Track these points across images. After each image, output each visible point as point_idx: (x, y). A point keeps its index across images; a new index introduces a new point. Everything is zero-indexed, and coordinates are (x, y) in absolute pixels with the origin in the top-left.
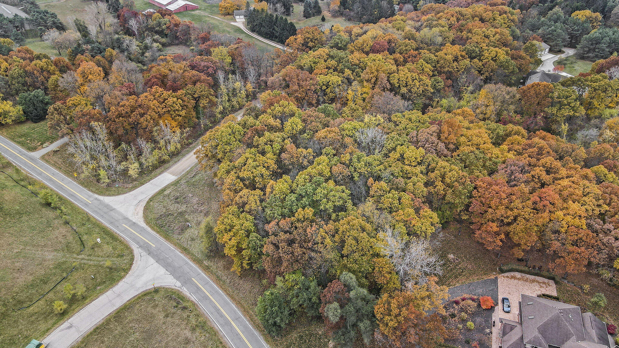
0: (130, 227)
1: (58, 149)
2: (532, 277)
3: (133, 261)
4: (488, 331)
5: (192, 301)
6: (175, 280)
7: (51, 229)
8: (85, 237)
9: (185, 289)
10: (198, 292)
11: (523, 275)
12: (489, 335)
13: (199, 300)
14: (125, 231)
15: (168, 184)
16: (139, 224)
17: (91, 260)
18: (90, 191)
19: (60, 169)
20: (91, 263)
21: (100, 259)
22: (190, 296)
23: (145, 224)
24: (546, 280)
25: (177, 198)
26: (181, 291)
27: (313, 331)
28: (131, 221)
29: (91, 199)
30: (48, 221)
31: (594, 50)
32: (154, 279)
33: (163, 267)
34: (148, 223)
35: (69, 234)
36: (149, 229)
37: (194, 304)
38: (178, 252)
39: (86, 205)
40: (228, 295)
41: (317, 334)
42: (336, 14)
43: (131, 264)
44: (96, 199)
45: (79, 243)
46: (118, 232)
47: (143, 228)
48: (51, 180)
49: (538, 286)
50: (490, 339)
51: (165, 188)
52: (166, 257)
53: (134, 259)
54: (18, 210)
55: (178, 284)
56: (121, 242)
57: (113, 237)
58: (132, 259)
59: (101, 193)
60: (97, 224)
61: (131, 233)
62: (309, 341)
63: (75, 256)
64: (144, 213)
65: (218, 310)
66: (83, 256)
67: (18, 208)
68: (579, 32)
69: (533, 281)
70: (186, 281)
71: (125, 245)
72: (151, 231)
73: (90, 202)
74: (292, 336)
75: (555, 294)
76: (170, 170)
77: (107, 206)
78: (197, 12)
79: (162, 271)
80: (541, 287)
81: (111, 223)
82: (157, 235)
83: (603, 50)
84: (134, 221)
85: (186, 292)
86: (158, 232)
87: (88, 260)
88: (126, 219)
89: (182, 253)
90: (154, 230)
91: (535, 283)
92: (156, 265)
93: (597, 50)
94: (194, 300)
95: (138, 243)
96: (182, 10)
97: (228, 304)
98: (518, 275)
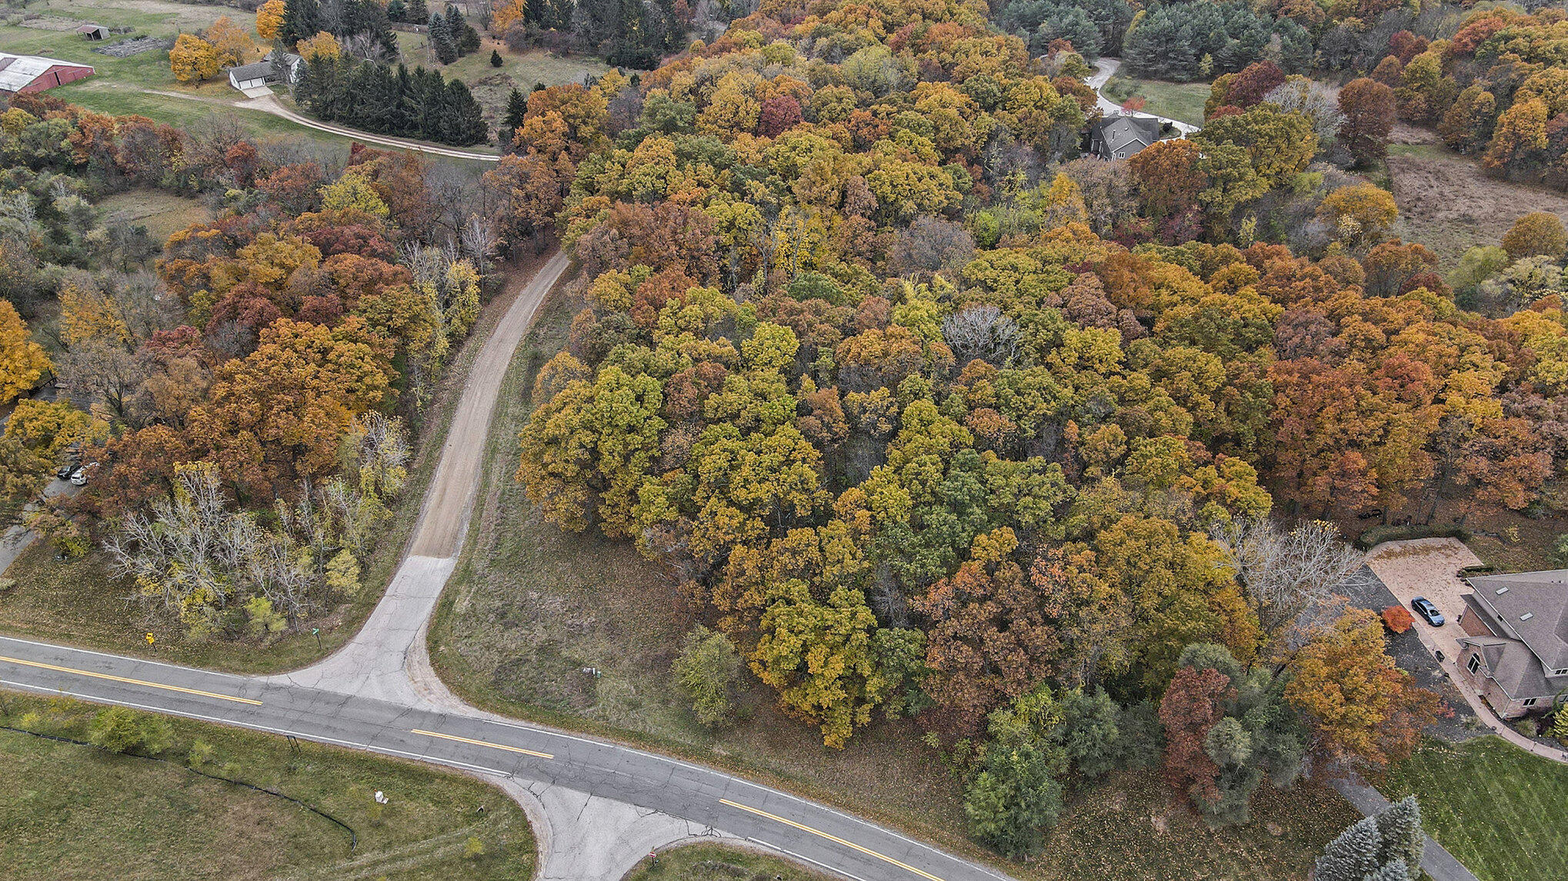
0: (435, 729)
1: (11, 582)
2: (1418, 543)
3: (525, 815)
4: (1437, 673)
5: (768, 857)
6: (680, 823)
7: (200, 816)
8: (329, 804)
9: (724, 834)
10: (762, 829)
11: (1402, 543)
12: (1446, 681)
13: (781, 844)
14: (432, 745)
15: (447, 585)
16: (455, 712)
17: (401, 858)
18: (226, 671)
19: (69, 636)
20: (408, 864)
21: (424, 845)
22: (752, 844)
23: (474, 709)
24: (1444, 541)
25: (503, 615)
26: (718, 841)
27: (1099, 811)
28: (429, 713)
29: (254, 693)
30: (168, 798)
31: (1165, 56)
32: (623, 841)
33: (622, 801)
34: (481, 704)
35: (269, 813)
36: (497, 719)
37: (779, 861)
38: (625, 749)
39: (249, 712)
40: (837, 805)
41: (1112, 813)
42: (523, 43)
43: (527, 826)
44: (267, 687)
45: (325, 824)
46: (418, 756)
47: (475, 720)
48: (64, 679)
49: (1442, 556)
50: (1453, 689)
51: (447, 597)
52: (608, 774)
53: (522, 810)
54: (36, 801)
55: (697, 828)
56: (451, 779)
57: (415, 776)
58: (517, 811)
59: (268, 669)
60: (331, 758)
61: (458, 745)
62: (1106, 836)
63: (345, 864)
64: (444, 681)
65: (846, 851)
66: (367, 857)
67: (31, 794)
68: (1111, 21)
69: (1427, 550)
70: (712, 814)
71: (465, 783)
72: (509, 721)
73: (260, 703)
74: (1058, 840)
75: (1477, 562)
76: (415, 546)
77: (318, 696)
78: (95, 86)
79: (628, 813)
80: (1448, 556)
81: (374, 738)
82: (534, 725)
83: (1184, 54)
84: (435, 710)
85: (727, 837)
86: (529, 718)
87: (394, 859)
88: (408, 712)
89: (637, 748)
90: (511, 715)
91: (1433, 554)
92: (596, 803)
93: (1171, 55)
94: (770, 851)
95: (498, 765)
96: (46, 86)
97: (857, 827)
98: (1395, 546)
